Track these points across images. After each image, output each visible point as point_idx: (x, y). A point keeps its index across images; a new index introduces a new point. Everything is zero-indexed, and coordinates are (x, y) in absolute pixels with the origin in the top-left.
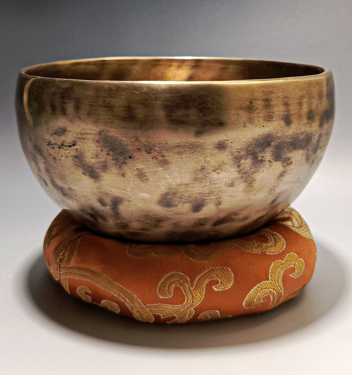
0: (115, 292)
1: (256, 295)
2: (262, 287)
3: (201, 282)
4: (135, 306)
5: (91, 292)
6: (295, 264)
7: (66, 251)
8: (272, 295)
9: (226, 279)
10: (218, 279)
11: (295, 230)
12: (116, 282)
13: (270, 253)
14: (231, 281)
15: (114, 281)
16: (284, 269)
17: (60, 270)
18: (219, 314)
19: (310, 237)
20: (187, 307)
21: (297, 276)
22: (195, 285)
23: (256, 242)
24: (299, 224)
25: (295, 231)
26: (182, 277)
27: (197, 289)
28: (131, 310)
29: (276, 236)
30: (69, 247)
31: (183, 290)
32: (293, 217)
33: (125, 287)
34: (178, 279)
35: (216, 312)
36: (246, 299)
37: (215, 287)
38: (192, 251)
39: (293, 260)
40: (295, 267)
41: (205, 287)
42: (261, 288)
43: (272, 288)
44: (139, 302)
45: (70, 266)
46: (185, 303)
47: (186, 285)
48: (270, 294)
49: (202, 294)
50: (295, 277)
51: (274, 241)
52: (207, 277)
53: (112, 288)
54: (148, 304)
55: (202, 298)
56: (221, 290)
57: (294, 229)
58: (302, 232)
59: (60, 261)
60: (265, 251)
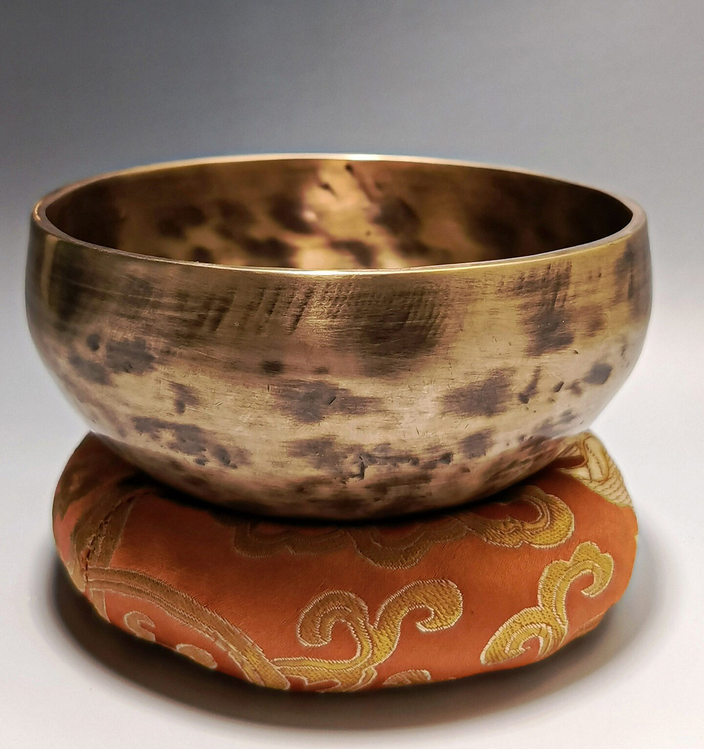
0: (205, 630)
1: (510, 638)
2: (523, 622)
3: (391, 614)
4: (248, 660)
5: (153, 626)
6: (593, 566)
7: (99, 535)
8: (544, 636)
9: (446, 606)
10: (428, 607)
11: (595, 487)
12: (209, 610)
13: (541, 545)
14: (457, 610)
15: (205, 607)
16: (569, 581)
17: (86, 574)
18: (430, 676)
19: (626, 502)
20: (361, 665)
21: (596, 592)
22: (380, 620)
23: (513, 522)
24: (602, 474)
25: (594, 491)
26: (350, 603)
27: (383, 628)
28: (240, 667)
29: (554, 503)
30: (106, 525)
31: (353, 630)
32: (590, 456)
33: (228, 621)
34: (342, 607)
35: (422, 673)
36: (487, 646)
37: (421, 624)
38: (375, 543)
39: (590, 558)
40: (594, 573)
41: (400, 624)
42: (520, 623)
43: (545, 623)
44: (258, 652)
45: (109, 568)
46: (357, 656)
47: (360, 620)
48: (538, 635)
49: (393, 638)
50: (592, 594)
51: (551, 517)
52: (404, 602)
53: (199, 621)
54: (277, 658)
55: (393, 646)
56: (434, 630)
57: (592, 486)
58: (610, 491)
59: (88, 556)
60: (530, 541)
